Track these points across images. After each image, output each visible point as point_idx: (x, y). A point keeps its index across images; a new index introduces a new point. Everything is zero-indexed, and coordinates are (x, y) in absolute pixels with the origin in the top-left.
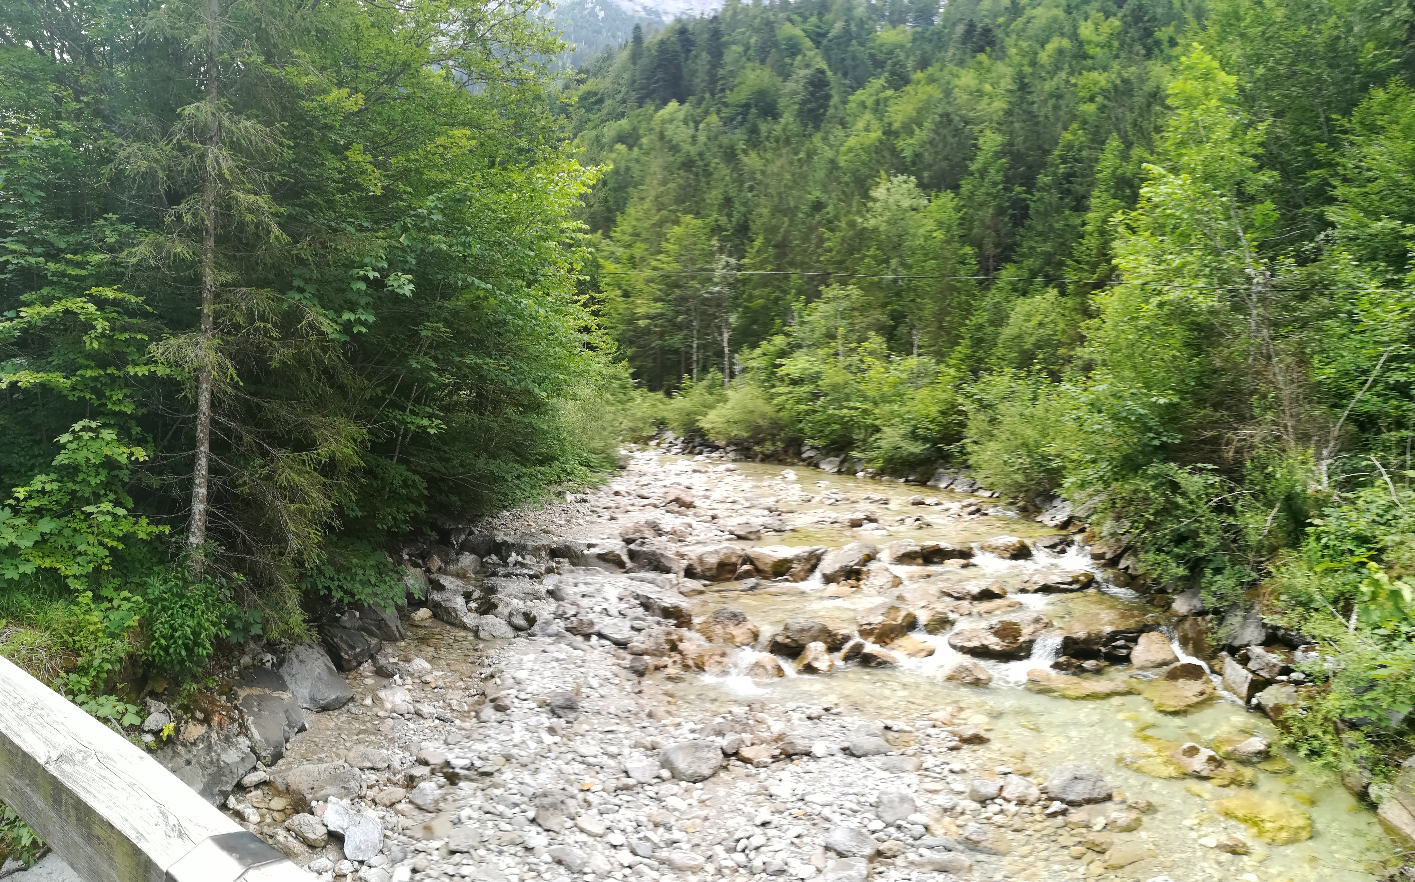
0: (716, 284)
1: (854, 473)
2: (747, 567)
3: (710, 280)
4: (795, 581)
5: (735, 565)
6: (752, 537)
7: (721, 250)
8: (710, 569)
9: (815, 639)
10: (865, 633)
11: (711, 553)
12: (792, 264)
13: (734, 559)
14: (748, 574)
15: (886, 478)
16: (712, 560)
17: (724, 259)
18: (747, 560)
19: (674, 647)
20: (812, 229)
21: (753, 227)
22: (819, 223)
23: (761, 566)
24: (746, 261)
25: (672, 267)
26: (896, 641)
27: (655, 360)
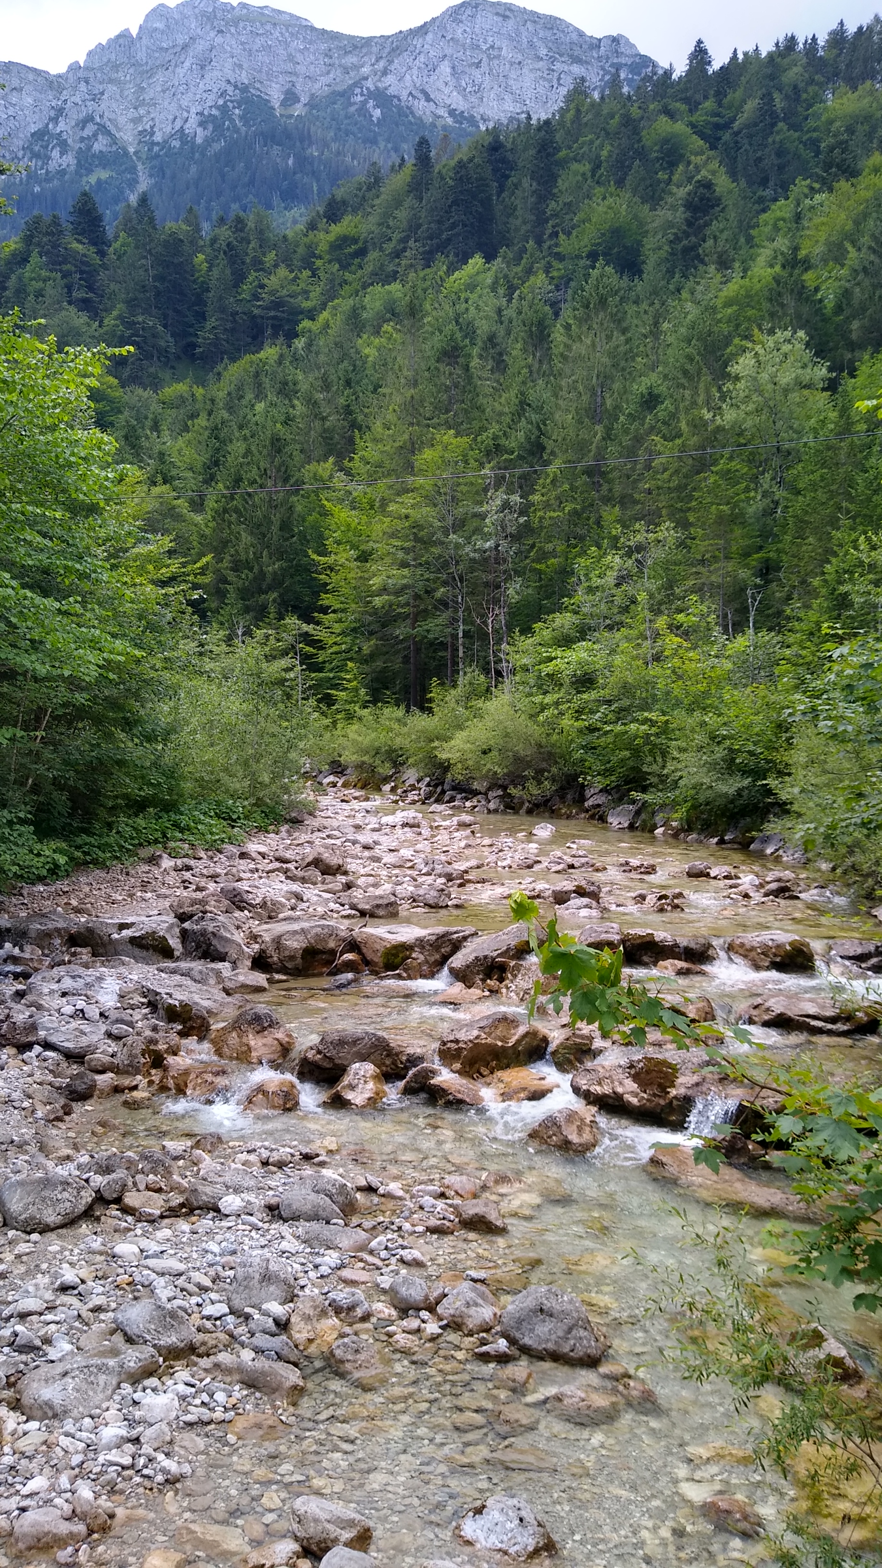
0: (486, 537)
1: (652, 830)
2: (349, 956)
3: (478, 530)
4: (410, 978)
5: (333, 952)
6: (381, 912)
7: (499, 482)
8: (292, 958)
9: (363, 1058)
10: (448, 1054)
11: (295, 932)
12: (607, 500)
13: (332, 944)
14: (349, 966)
15: (693, 836)
16: (295, 944)
17: (499, 498)
18: (353, 946)
19: (158, 1061)
20: (638, 440)
21: (549, 445)
22: (652, 428)
23: (370, 956)
24: (536, 498)
25: (426, 513)
26: (499, 1074)
27: (406, 660)
